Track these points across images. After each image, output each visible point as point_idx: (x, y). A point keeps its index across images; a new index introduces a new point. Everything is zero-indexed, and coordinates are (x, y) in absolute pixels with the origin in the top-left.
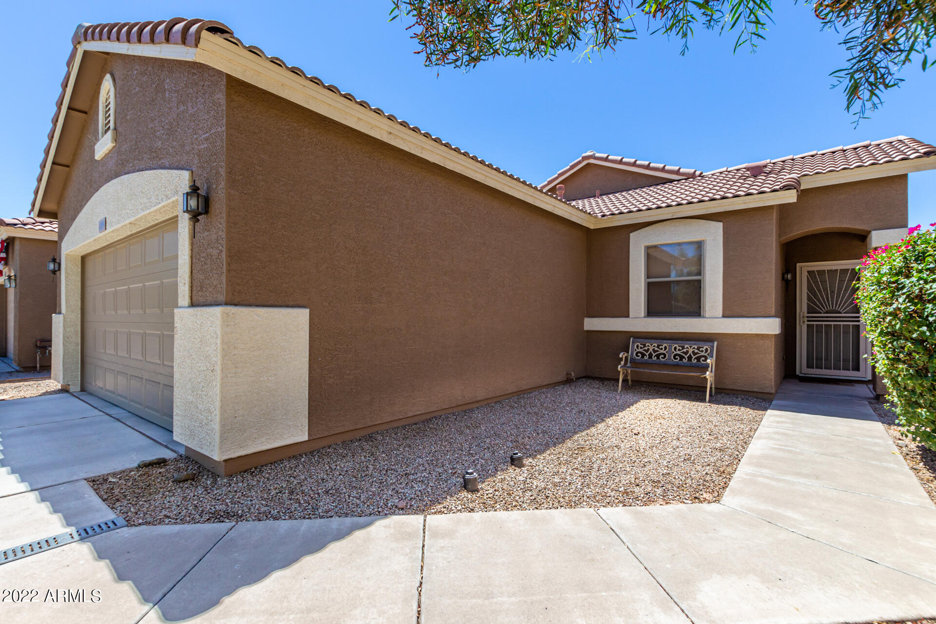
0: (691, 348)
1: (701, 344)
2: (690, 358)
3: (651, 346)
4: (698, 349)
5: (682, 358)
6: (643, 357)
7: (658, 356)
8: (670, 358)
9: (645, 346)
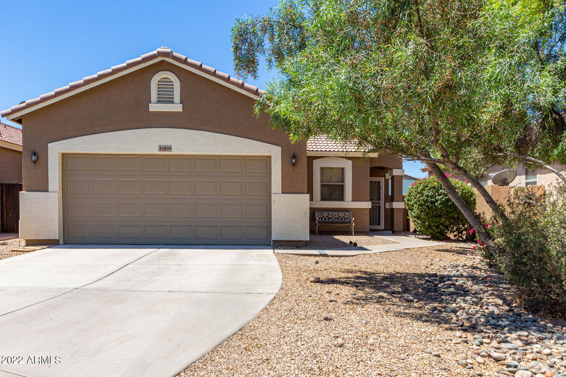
0: (342, 214)
1: (345, 213)
2: (342, 219)
3: (325, 214)
4: (345, 215)
5: (338, 219)
6: (322, 219)
7: (328, 219)
8: (333, 219)
9: (322, 214)
